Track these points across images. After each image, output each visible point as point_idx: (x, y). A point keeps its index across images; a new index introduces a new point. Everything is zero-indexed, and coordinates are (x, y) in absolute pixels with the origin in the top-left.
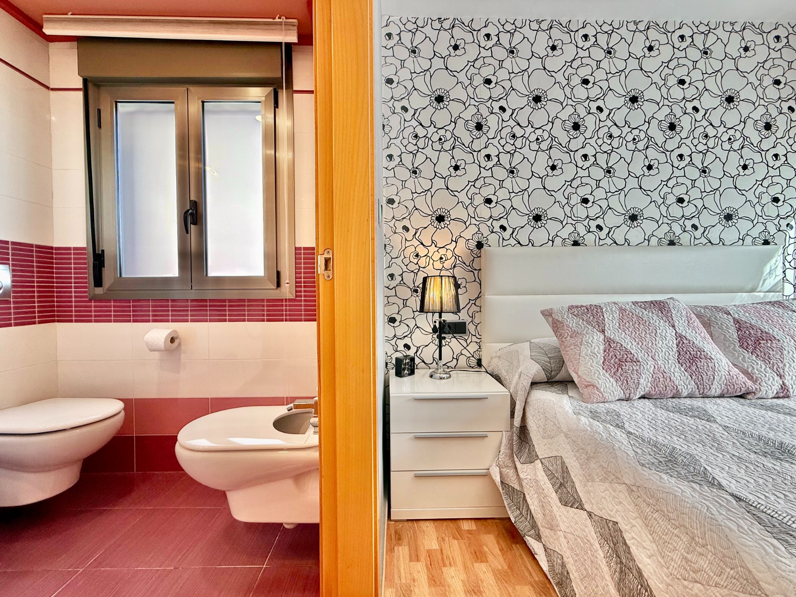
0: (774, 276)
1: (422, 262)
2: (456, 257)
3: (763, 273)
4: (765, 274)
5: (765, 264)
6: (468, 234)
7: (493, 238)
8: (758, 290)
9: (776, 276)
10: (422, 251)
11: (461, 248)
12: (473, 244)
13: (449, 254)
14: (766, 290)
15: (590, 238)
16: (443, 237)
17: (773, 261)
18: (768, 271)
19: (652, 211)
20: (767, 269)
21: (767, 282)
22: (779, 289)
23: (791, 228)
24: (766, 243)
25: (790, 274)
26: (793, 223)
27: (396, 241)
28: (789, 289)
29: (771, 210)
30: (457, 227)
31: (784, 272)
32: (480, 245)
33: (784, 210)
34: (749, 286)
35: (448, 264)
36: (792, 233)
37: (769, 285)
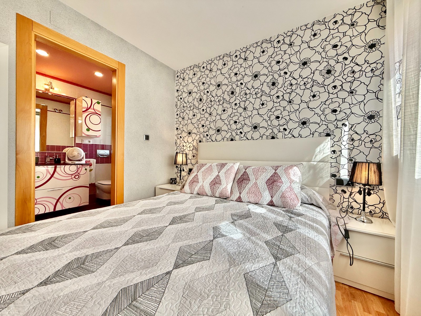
0: (322, 153)
1: (185, 148)
2: (194, 146)
4: (316, 152)
5: (316, 147)
6: (197, 138)
7: (204, 139)
8: (313, 160)
9: (324, 153)
10: (185, 144)
11: (195, 144)
12: (198, 141)
13: (192, 145)
14: (318, 161)
15: (237, 137)
16: (190, 140)
17: (322, 145)
19: (264, 124)
20: (318, 149)
21: (317, 157)
22: (326, 160)
23: (346, 125)
24: (328, 135)
25: (345, 153)
26: (347, 123)
27: (178, 141)
28: (344, 161)
29: (332, 117)
30: (194, 136)
31: (341, 151)
32: (200, 142)
33: (340, 116)
34: (307, 159)
35: (191, 149)
36: (346, 129)
37: (319, 157)
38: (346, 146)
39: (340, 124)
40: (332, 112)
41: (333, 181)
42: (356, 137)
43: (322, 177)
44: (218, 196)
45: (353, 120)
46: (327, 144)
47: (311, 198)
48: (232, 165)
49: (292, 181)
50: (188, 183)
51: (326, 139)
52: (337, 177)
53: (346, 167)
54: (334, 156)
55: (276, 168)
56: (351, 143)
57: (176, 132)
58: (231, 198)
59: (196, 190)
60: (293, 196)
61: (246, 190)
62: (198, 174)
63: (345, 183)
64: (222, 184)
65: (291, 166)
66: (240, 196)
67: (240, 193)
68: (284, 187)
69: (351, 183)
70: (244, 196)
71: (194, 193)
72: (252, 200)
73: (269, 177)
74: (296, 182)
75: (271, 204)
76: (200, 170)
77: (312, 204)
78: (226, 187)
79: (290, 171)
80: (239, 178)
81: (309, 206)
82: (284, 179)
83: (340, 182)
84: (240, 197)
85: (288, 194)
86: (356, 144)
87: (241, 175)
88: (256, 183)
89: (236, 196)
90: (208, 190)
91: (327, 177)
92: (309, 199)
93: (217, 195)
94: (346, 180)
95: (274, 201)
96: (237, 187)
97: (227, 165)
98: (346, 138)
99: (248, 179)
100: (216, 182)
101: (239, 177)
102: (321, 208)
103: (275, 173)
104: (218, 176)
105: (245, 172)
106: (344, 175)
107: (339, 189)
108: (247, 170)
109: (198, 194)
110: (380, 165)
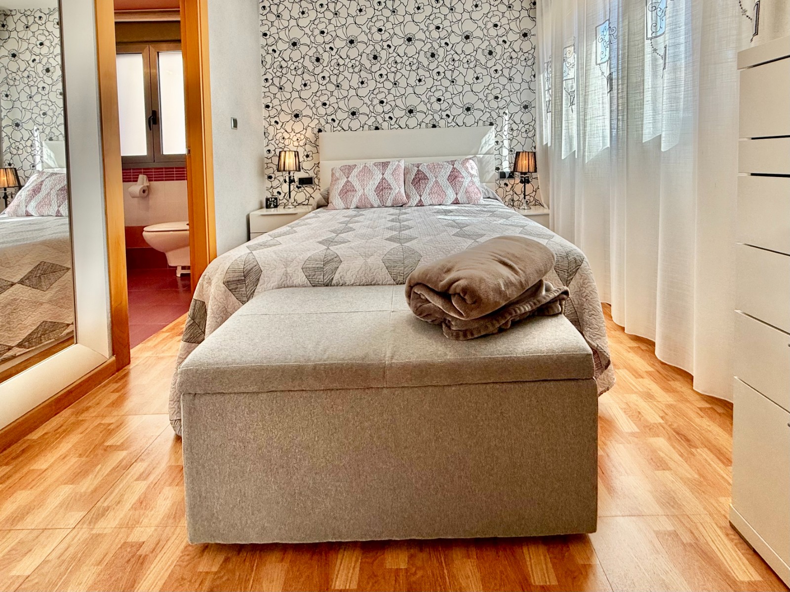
0: (487, 145)
1: (287, 142)
2: (307, 138)
3: (481, 143)
5: (482, 138)
6: (313, 125)
7: (328, 127)
8: (479, 153)
9: (489, 145)
10: (286, 135)
11: (309, 134)
12: (316, 130)
13: (302, 137)
14: (484, 153)
15: (385, 125)
16: (298, 127)
17: (487, 136)
19: (422, 107)
20: (483, 141)
21: (483, 149)
22: (491, 152)
23: (506, 114)
24: (491, 124)
25: (506, 143)
26: (507, 112)
27: (271, 130)
28: (505, 152)
29: (494, 104)
30: (306, 121)
31: (502, 142)
32: (320, 131)
33: (502, 103)
34: (473, 151)
35: (302, 143)
36: (507, 117)
37: (485, 150)
38: (507, 136)
39: (501, 112)
40: (495, 98)
41: (497, 176)
42: (515, 127)
43: (488, 172)
44: (390, 205)
45: (513, 108)
46: (491, 136)
47: (488, 192)
48: (397, 163)
49: (472, 176)
50: (337, 195)
51: (490, 129)
52: (500, 171)
53: (507, 158)
54: (498, 147)
55: (453, 163)
56: (511, 133)
57: (265, 113)
58: (409, 204)
59: (355, 201)
60: (476, 190)
61: (427, 190)
62: (349, 179)
63: (507, 175)
64: (393, 188)
65: (467, 160)
66: (421, 199)
67: (420, 196)
68: (466, 182)
69: (511, 176)
70: (426, 199)
71: (352, 207)
72: (435, 201)
73: (449, 173)
74: (475, 176)
75: (456, 202)
76: (349, 174)
77: (489, 198)
78: (399, 192)
79: (467, 165)
80: (414, 179)
81: (487, 199)
82: (464, 174)
83: (503, 175)
84: (420, 201)
85: (471, 189)
86: (515, 134)
87: (414, 174)
88: (436, 182)
89: (415, 200)
90: (374, 199)
91: (493, 170)
92: (486, 192)
93: (389, 203)
94: (508, 172)
95: (459, 199)
96: (415, 190)
97: (391, 163)
98: (506, 128)
99: (426, 178)
100: (383, 188)
101: (413, 177)
102: (497, 200)
103: (454, 168)
104: (383, 179)
105: (418, 171)
106: (506, 168)
107: (502, 182)
108: (420, 168)
109: (357, 208)
110: (535, 153)
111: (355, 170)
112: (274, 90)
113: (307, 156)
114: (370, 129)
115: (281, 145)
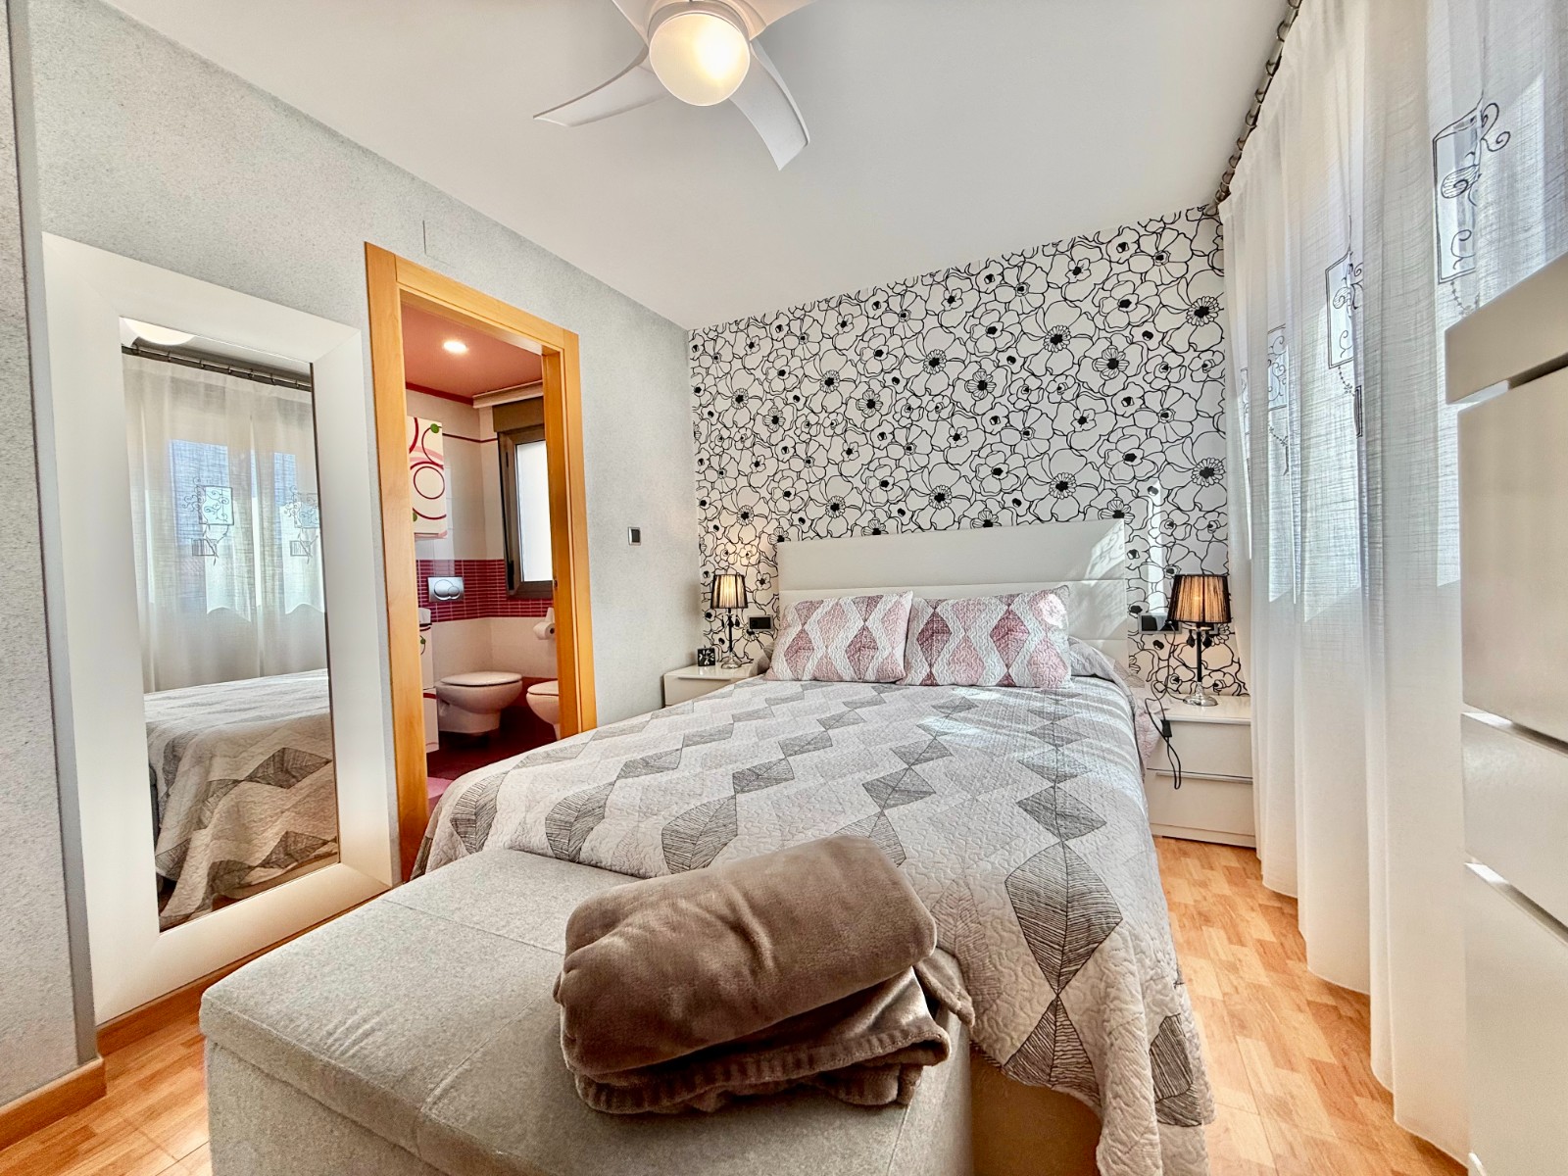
0: (1107, 559)
1: (731, 559)
2: (761, 552)
3: (1091, 557)
4: (1094, 557)
5: (1094, 545)
6: (770, 529)
7: (793, 532)
8: (1087, 576)
9: (1110, 559)
10: (731, 548)
11: (764, 545)
12: (775, 539)
13: (754, 550)
14: (1099, 577)
15: (891, 525)
16: (748, 534)
17: (1106, 540)
18: (1098, 553)
19: (962, 488)
20: (1097, 551)
21: (1097, 568)
22: (1117, 575)
23: (1156, 492)
24: (1118, 515)
25: (1157, 554)
26: (1157, 486)
27: (709, 540)
28: (1155, 574)
29: (1124, 471)
30: (759, 523)
31: (1147, 551)
32: (781, 539)
33: (1143, 469)
34: (1073, 573)
35: (753, 560)
36: (1157, 499)
37: (1101, 569)
38: (1159, 540)
39: (1143, 487)
40: (1125, 460)
41: (1135, 622)
42: (1178, 518)
43: (1109, 616)
44: (873, 679)
45: (1171, 479)
46: (1118, 536)
47: (1090, 663)
48: (896, 598)
49: (1049, 628)
50: (782, 655)
51: (1113, 525)
52: (1143, 613)
53: (1160, 587)
54: (1135, 563)
55: (1011, 599)
56: (1169, 532)
57: (700, 513)
58: (908, 680)
59: (810, 668)
60: (1055, 660)
61: (946, 655)
62: (806, 627)
63: (1160, 625)
64: (880, 648)
65: (1044, 593)
66: (931, 672)
67: (931, 666)
68: (1033, 642)
69: (1172, 624)
70: (941, 672)
71: (805, 678)
72: (962, 678)
73: (996, 622)
74: (1057, 629)
75: (1008, 683)
76: (808, 617)
77: (1094, 676)
78: (891, 655)
79: (1041, 604)
80: (923, 631)
81: (1089, 679)
82: (1030, 623)
83: (1149, 624)
84: (930, 675)
85: (1041, 658)
86: (1179, 533)
87: (925, 621)
88: (966, 639)
89: (920, 673)
90: (843, 665)
91: (1121, 614)
92: (1087, 664)
93: (871, 675)
94: (1162, 618)
95: (1013, 675)
96: (920, 653)
97: (883, 599)
98: (1156, 521)
99: (945, 630)
100: (862, 645)
101: (922, 626)
102: (1113, 681)
103: (1008, 612)
104: (864, 628)
105: (933, 615)
106: (1157, 607)
107: (1149, 639)
108: (938, 610)
109: (815, 679)
110: (1224, 579)
111: (819, 610)
112: (712, 475)
113: (762, 582)
114: (864, 534)
115: (723, 564)
